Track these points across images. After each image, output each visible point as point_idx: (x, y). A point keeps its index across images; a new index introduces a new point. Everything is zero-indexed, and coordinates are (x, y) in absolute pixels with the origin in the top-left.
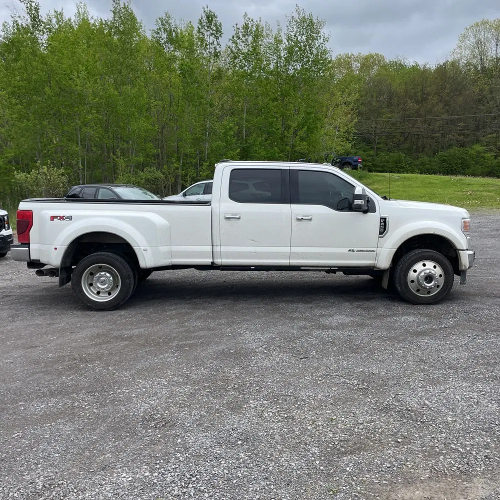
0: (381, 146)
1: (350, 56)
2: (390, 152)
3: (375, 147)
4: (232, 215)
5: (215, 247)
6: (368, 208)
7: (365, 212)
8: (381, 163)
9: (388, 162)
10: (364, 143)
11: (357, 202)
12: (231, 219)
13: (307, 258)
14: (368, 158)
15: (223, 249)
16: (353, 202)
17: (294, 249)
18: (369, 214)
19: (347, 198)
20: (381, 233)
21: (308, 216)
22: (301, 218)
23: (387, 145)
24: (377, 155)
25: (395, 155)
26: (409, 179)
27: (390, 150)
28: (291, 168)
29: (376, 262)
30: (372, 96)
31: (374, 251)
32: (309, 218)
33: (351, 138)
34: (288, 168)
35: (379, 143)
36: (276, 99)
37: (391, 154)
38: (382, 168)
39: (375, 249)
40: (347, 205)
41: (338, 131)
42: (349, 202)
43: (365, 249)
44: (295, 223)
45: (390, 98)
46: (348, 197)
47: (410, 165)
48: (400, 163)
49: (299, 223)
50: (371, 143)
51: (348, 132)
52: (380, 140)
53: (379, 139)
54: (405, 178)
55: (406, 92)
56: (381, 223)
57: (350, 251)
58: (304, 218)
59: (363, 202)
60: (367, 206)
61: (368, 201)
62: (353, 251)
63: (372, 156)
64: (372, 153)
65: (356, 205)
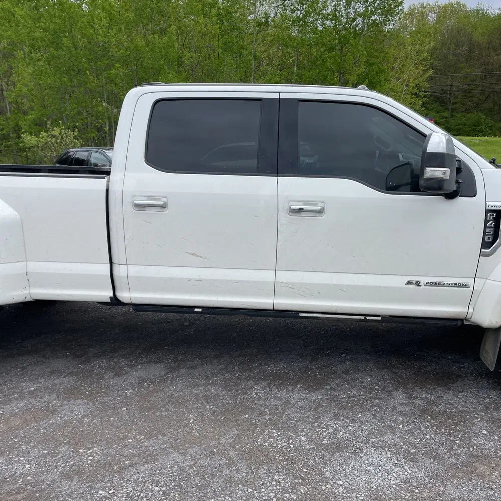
0: (457, 106)
1: (425, 5)
2: (468, 113)
3: (450, 107)
4: (151, 198)
5: (115, 267)
6: (459, 188)
7: (451, 196)
8: (457, 126)
9: (465, 125)
10: (437, 103)
11: (432, 172)
12: (148, 209)
13: (312, 296)
14: (441, 120)
15: (133, 270)
16: (423, 171)
17: (284, 276)
18: (461, 201)
19: (408, 164)
20: (486, 245)
21: (315, 204)
22: (298, 207)
23: (464, 104)
24: (452, 116)
25: (473, 116)
26: (492, 143)
27: (467, 111)
28: (283, 96)
29: (471, 310)
30: (449, 49)
31: (467, 286)
32: (318, 208)
33: (422, 94)
34: (276, 96)
35: (455, 103)
36: (332, 49)
37: (469, 115)
38: (457, 131)
39: (470, 281)
40: (407, 179)
41: (407, 85)
42: (412, 171)
43: (446, 280)
44: (285, 218)
45: (471, 50)
46: (412, 161)
47: (491, 128)
48: (479, 126)
49: (295, 219)
50: (445, 103)
51: (418, 87)
52: (456, 101)
53: (455, 98)
54: (487, 142)
55: (490, 42)
56: (487, 221)
57: (409, 283)
58: (305, 208)
59: (448, 173)
60: (457, 182)
61: (459, 170)
62: (418, 283)
63: (446, 118)
64: (446, 114)
65: (429, 180)
